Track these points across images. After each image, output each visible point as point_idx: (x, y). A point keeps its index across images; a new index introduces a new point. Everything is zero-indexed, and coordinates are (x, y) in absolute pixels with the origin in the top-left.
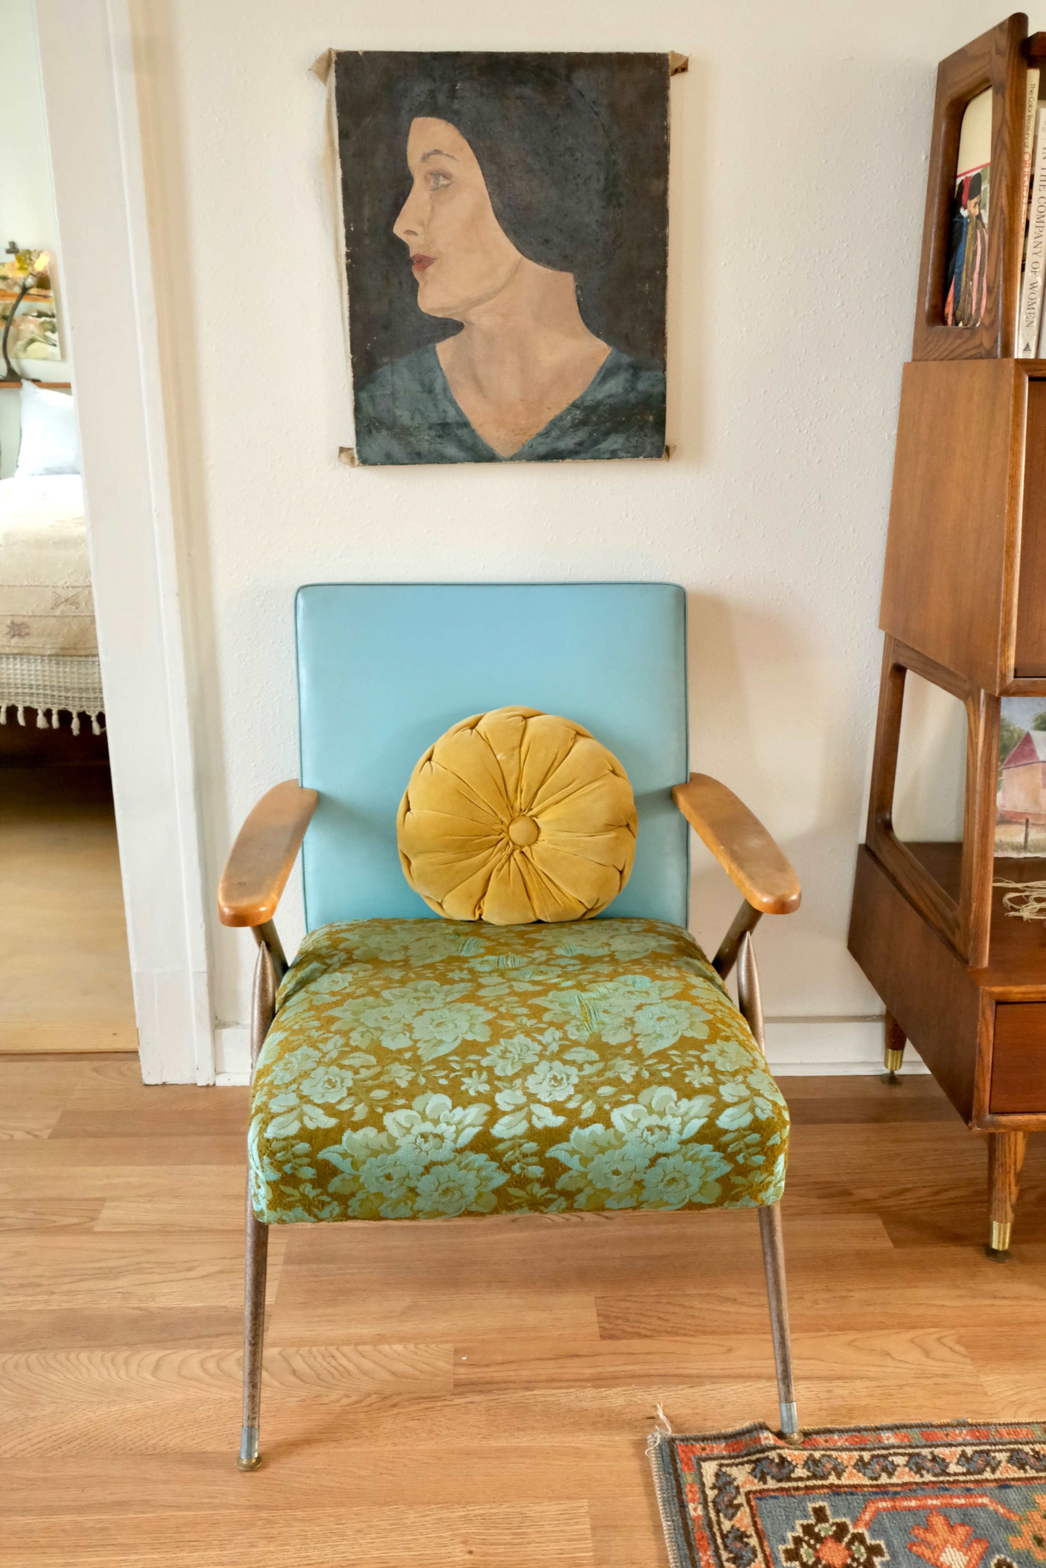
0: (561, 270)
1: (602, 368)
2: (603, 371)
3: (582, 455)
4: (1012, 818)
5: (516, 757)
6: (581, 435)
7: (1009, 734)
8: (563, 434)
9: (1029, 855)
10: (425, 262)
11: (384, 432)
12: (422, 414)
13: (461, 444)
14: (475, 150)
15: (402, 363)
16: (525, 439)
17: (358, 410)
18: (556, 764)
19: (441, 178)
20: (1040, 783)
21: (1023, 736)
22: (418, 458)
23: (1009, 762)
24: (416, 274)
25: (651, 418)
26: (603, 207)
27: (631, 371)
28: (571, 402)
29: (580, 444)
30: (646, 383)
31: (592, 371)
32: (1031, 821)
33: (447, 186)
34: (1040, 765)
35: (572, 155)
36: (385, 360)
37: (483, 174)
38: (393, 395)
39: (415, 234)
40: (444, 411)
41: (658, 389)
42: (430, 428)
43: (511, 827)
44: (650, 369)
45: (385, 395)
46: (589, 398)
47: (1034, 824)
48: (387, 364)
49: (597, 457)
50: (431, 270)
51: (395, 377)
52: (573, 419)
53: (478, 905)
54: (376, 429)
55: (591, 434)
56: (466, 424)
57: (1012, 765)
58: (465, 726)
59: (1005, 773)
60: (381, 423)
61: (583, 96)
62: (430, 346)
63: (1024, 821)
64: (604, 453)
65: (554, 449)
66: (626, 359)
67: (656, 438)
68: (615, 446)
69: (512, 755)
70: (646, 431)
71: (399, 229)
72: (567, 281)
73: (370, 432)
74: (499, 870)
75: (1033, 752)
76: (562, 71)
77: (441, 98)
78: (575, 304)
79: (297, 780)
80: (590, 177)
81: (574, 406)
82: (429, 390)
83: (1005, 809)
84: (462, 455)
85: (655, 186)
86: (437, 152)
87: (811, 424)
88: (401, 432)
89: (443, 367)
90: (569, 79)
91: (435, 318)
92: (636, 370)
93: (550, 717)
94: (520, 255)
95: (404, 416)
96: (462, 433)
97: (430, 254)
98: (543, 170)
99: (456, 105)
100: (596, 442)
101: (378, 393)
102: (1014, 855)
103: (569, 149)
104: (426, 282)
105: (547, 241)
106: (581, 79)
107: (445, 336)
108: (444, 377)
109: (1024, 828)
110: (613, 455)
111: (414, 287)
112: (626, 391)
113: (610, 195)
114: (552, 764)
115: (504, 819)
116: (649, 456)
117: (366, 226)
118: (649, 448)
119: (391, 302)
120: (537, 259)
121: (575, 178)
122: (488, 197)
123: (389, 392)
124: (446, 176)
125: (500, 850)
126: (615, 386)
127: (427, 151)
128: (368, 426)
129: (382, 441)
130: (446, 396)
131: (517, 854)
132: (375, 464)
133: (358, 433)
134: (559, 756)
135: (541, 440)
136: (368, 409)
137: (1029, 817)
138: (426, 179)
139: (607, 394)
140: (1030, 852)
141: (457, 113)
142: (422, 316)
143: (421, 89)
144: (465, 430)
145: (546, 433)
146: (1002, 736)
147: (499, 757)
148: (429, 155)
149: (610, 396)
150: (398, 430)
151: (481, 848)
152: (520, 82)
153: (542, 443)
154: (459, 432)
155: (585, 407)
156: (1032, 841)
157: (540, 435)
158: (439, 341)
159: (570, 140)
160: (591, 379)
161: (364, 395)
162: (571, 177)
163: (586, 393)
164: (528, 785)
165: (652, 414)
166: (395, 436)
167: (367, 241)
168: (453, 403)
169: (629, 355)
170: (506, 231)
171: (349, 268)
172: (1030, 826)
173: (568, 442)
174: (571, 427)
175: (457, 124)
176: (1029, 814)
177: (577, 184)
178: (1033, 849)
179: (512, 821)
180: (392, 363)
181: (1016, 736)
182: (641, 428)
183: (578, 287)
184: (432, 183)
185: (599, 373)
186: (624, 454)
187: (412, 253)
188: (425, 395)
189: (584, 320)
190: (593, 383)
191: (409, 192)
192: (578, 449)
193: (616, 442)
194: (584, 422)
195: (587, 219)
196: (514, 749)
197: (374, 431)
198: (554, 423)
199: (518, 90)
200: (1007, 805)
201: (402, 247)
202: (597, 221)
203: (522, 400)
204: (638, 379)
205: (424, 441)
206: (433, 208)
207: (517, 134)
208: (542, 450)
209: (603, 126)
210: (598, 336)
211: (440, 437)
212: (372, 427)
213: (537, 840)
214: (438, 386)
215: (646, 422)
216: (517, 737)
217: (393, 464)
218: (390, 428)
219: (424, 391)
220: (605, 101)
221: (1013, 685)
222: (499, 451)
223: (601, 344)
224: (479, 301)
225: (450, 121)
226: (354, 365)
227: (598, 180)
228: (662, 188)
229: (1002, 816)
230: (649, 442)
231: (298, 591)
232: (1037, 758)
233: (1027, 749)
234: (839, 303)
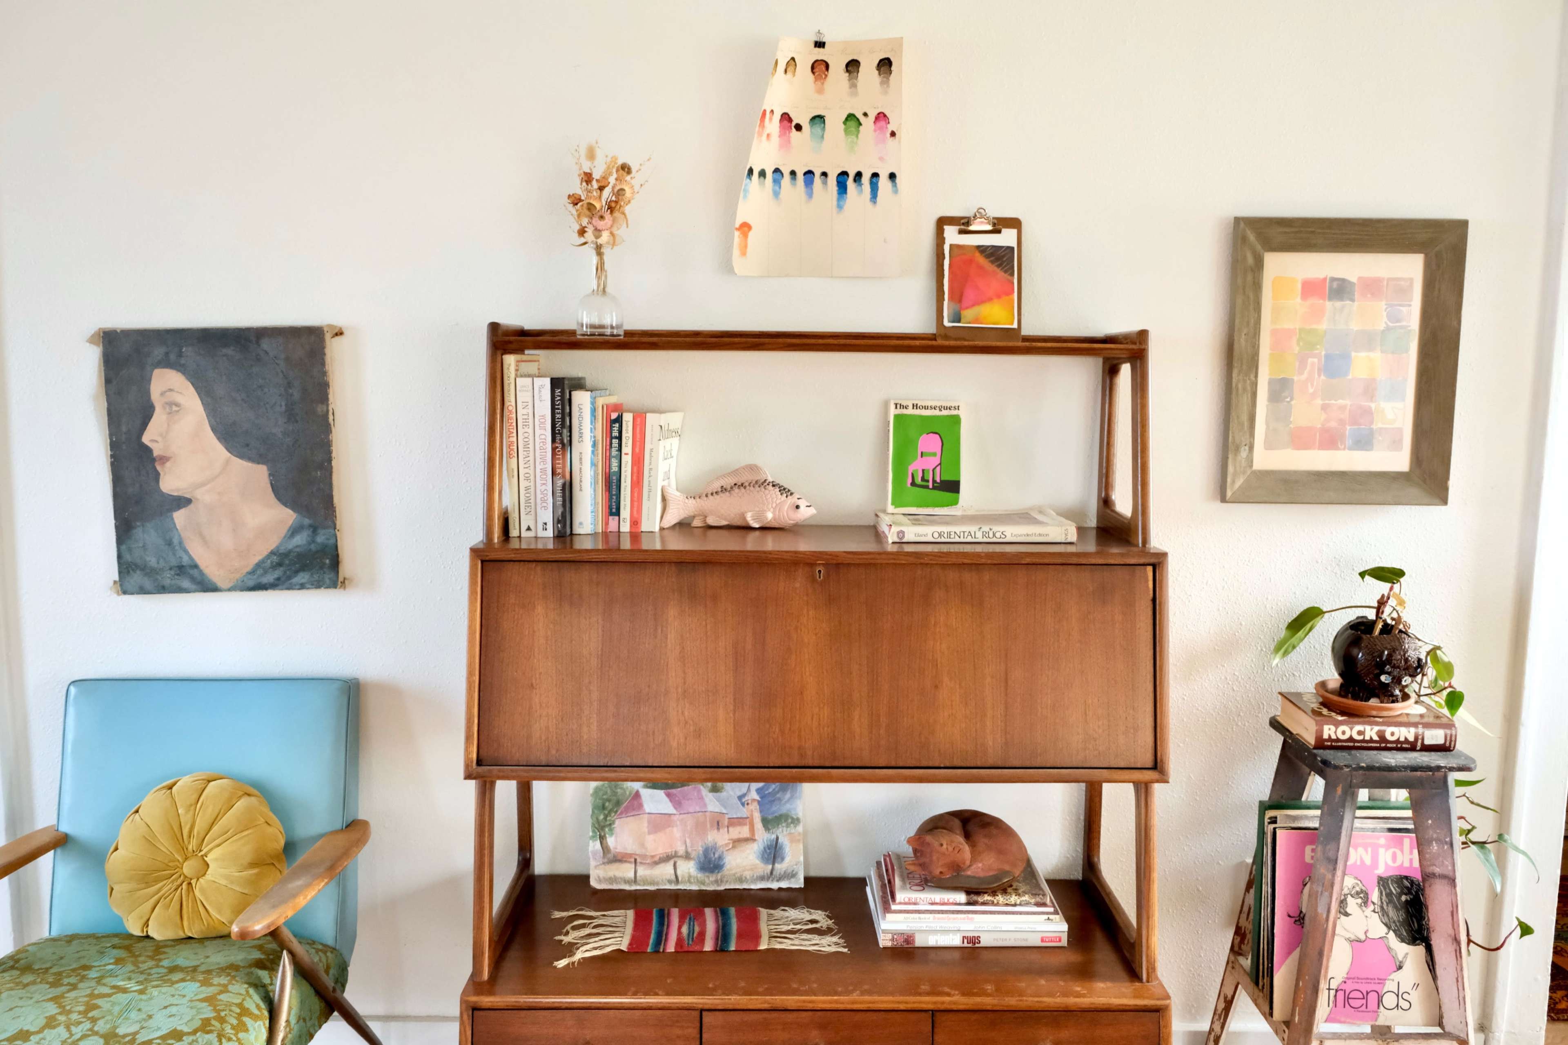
0: (258, 463)
1: (290, 527)
2: (292, 530)
3: (280, 587)
4: (623, 858)
5: (191, 813)
6: (278, 573)
7: (622, 791)
8: (265, 572)
9: (638, 888)
10: (164, 459)
11: (138, 572)
12: (165, 559)
13: (193, 579)
14: (196, 388)
15: (149, 525)
16: (238, 576)
17: (119, 557)
18: (219, 817)
19: (174, 406)
20: (646, 830)
21: (634, 792)
22: (162, 589)
23: (621, 813)
24: (159, 468)
25: (327, 561)
26: (285, 423)
27: (311, 530)
28: (269, 551)
29: (278, 579)
30: (323, 537)
31: (284, 530)
32: (638, 860)
33: (178, 411)
34: (646, 816)
35: (262, 390)
36: (138, 524)
37: (202, 403)
38: (144, 547)
39: (157, 441)
40: (180, 557)
41: (332, 541)
42: (171, 569)
43: (185, 865)
44: (325, 528)
45: (138, 547)
46: (282, 548)
47: (641, 863)
48: (139, 526)
49: (289, 588)
50: (168, 464)
51: (145, 536)
52: (272, 563)
53: (146, 924)
54: (133, 570)
55: (285, 572)
56: (196, 566)
57: (623, 816)
58: (164, 787)
59: (617, 822)
60: (137, 566)
61: (268, 354)
62: (169, 514)
63: (633, 860)
64: (295, 585)
65: (260, 583)
66: (307, 521)
67: (332, 575)
68: (303, 581)
69: (189, 810)
70: (325, 570)
71: (146, 439)
72: (261, 472)
73: (129, 572)
74: (165, 898)
75: (640, 806)
76: (254, 339)
77: (172, 357)
78: (269, 485)
79: (54, 825)
80: (275, 404)
81: (272, 553)
82: (169, 543)
83: (617, 851)
84: (194, 587)
85: (320, 409)
86: (171, 390)
87: (452, 563)
88: (149, 572)
89: (178, 527)
90: (258, 343)
91: (171, 495)
92: (314, 529)
93: (226, 780)
94: (229, 455)
95: (152, 561)
96: (194, 572)
97: (167, 454)
98: (243, 400)
99: (183, 361)
100: (289, 578)
101: (133, 546)
102: (627, 887)
103: (260, 387)
104: (165, 474)
105: (247, 445)
106: (265, 344)
107: (179, 507)
108: (180, 535)
109: (633, 866)
110: (302, 587)
111: (157, 476)
112: (309, 544)
113: (290, 415)
114: (217, 817)
115: (180, 859)
116: (328, 587)
117: (123, 438)
118: (328, 581)
119: (141, 486)
120: (241, 456)
121: (265, 404)
122: (206, 418)
123: (141, 545)
124: (177, 405)
125: (173, 882)
126: (300, 540)
127: (164, 389)
128: (127, 568)
129: (137, 578)
130: (181, 547)
131: (184, 886)
132: (132, 594)
133: (120, 573)
134: (222, 811)
135: (249, 576)
136: (127, 557)
137: (637, 857)
138: (164, 408)
139: (295, 545)
140: (639, 885)
141: (183, 366)
142: (163, 494)
143: (159, 352)
144: (196, 570)
145: (252, 572)
146: (617, 793)
147: (179, 812)
148: (165, 392)
149: (297, 546)
150: (148, 571)
151: (157, 880)
152: (226, 345)
153: (250, 579)
154: (191, 572)
155: (280, 554)
156: (641, 876)
157: (249, 573)
158: (175, 511)
159: (260, 380)
160: (283, 535)
161: (123, 547)
162: (262, 404)
163: (281, 544)
164: (198, 833)
165: (328, 558)
166: (146, 574)
167: (124, 447)
168: (186, 552)
169: (309, 518)
170: (218, 439)
171: (112, 464)
172: (638, 864)
173: (269, 578)
174: (270, 568)
175: (184, 374)
176: (637, 855)
177: (266, 409)
178: (642, 883)
179: (186, 859)
180: (143, 526)
181: (628, 793)
182: (321, 568)
183: (270, 475)
184: (168, 410)
185: (288, 531)
186: (310, 586)
187: (155, 454)
188: (167, 547)
189: (276, 496)
190: (285, 537)
191: (152, 415)
192: (276, 582)
193: (303, 578)
194: (280, 565)
195: (274, 431)
196: (191, 805)
197: (131, 571)
198: (258, 565)
199: (225, 351)
200: (618, 847)
201: (148, 450)
202: (282, 432)
203: (235, 550)
204: (316, 535)
205: (167, 578)
206: (168, 425)
207: (224, 378)
208: (251, 583)
209: (282, 372)
210: (286, 506)
211: (178, 575)
212: (130, 569)
213: (205, 873)
214: (176, 541)
215: (325, 564)
216: (195, 796)
217: (145, 594)
218: (142, 570)
219: (166, 544)
220: (283, 356)
221: (474, 772)
222: (220, 584)
223: (290, 512)
224: (203, 484)
225: (178, 371)
226: (117, 527)
227: (281, 406)
228: (325, 409)
229: (614, 856)
230: (328, 577)
231: (70, 684)
232: (644, 810)
233: (636, 803)
234: (464, 481)
